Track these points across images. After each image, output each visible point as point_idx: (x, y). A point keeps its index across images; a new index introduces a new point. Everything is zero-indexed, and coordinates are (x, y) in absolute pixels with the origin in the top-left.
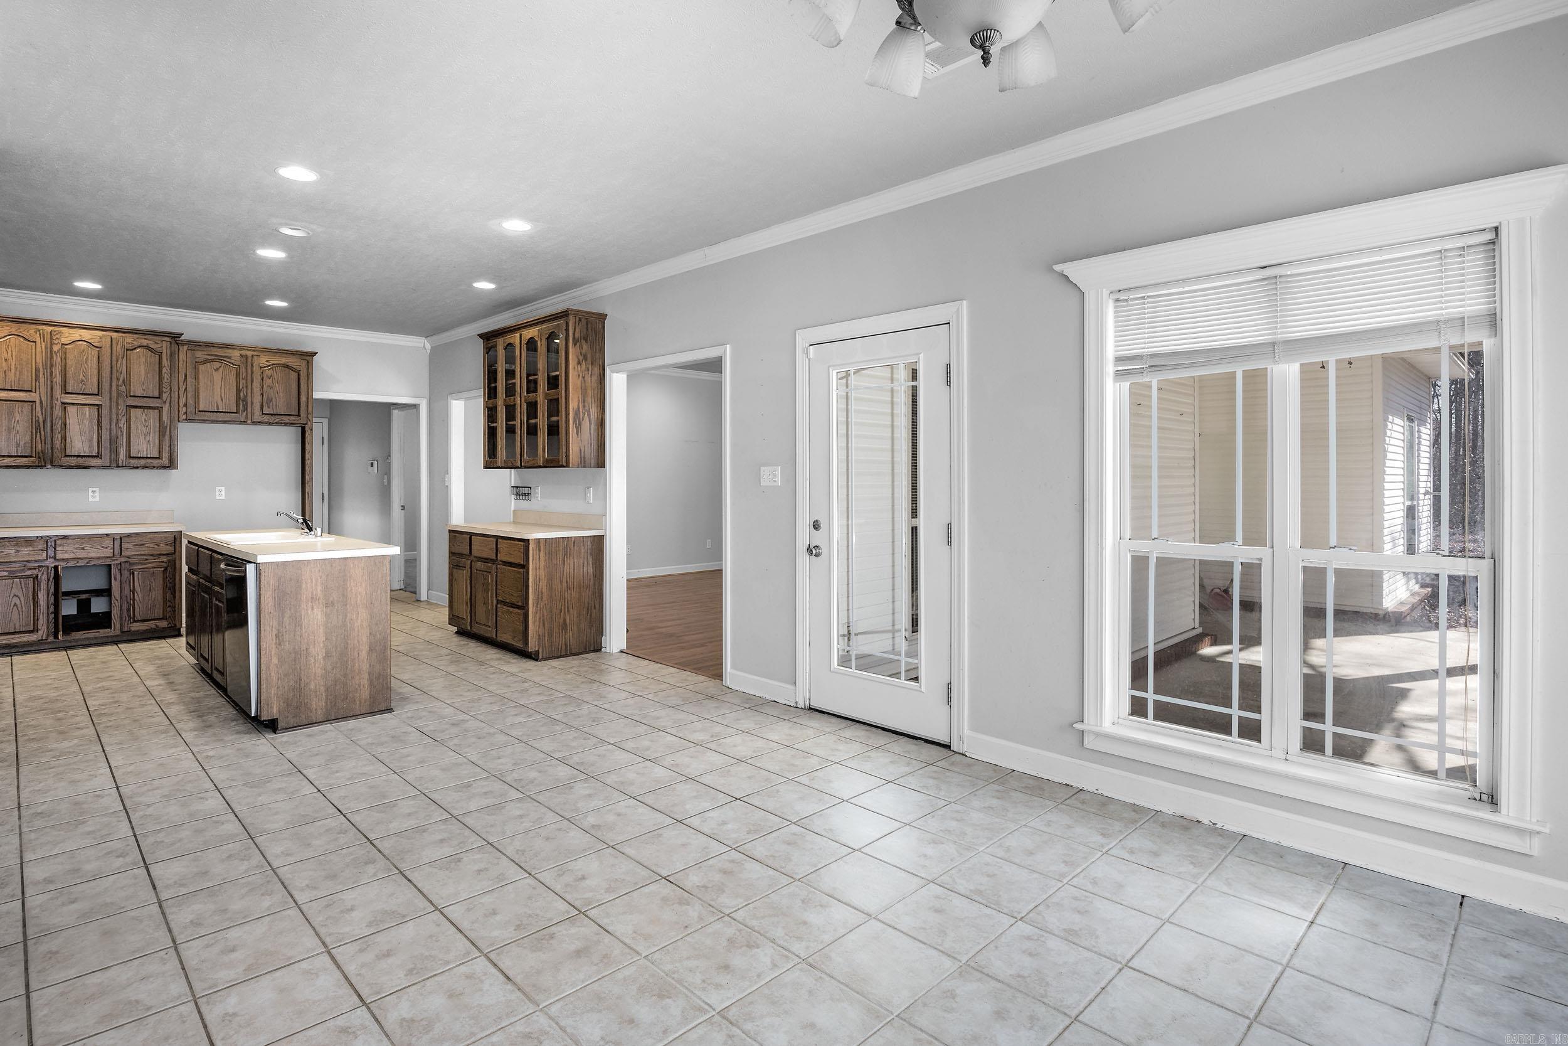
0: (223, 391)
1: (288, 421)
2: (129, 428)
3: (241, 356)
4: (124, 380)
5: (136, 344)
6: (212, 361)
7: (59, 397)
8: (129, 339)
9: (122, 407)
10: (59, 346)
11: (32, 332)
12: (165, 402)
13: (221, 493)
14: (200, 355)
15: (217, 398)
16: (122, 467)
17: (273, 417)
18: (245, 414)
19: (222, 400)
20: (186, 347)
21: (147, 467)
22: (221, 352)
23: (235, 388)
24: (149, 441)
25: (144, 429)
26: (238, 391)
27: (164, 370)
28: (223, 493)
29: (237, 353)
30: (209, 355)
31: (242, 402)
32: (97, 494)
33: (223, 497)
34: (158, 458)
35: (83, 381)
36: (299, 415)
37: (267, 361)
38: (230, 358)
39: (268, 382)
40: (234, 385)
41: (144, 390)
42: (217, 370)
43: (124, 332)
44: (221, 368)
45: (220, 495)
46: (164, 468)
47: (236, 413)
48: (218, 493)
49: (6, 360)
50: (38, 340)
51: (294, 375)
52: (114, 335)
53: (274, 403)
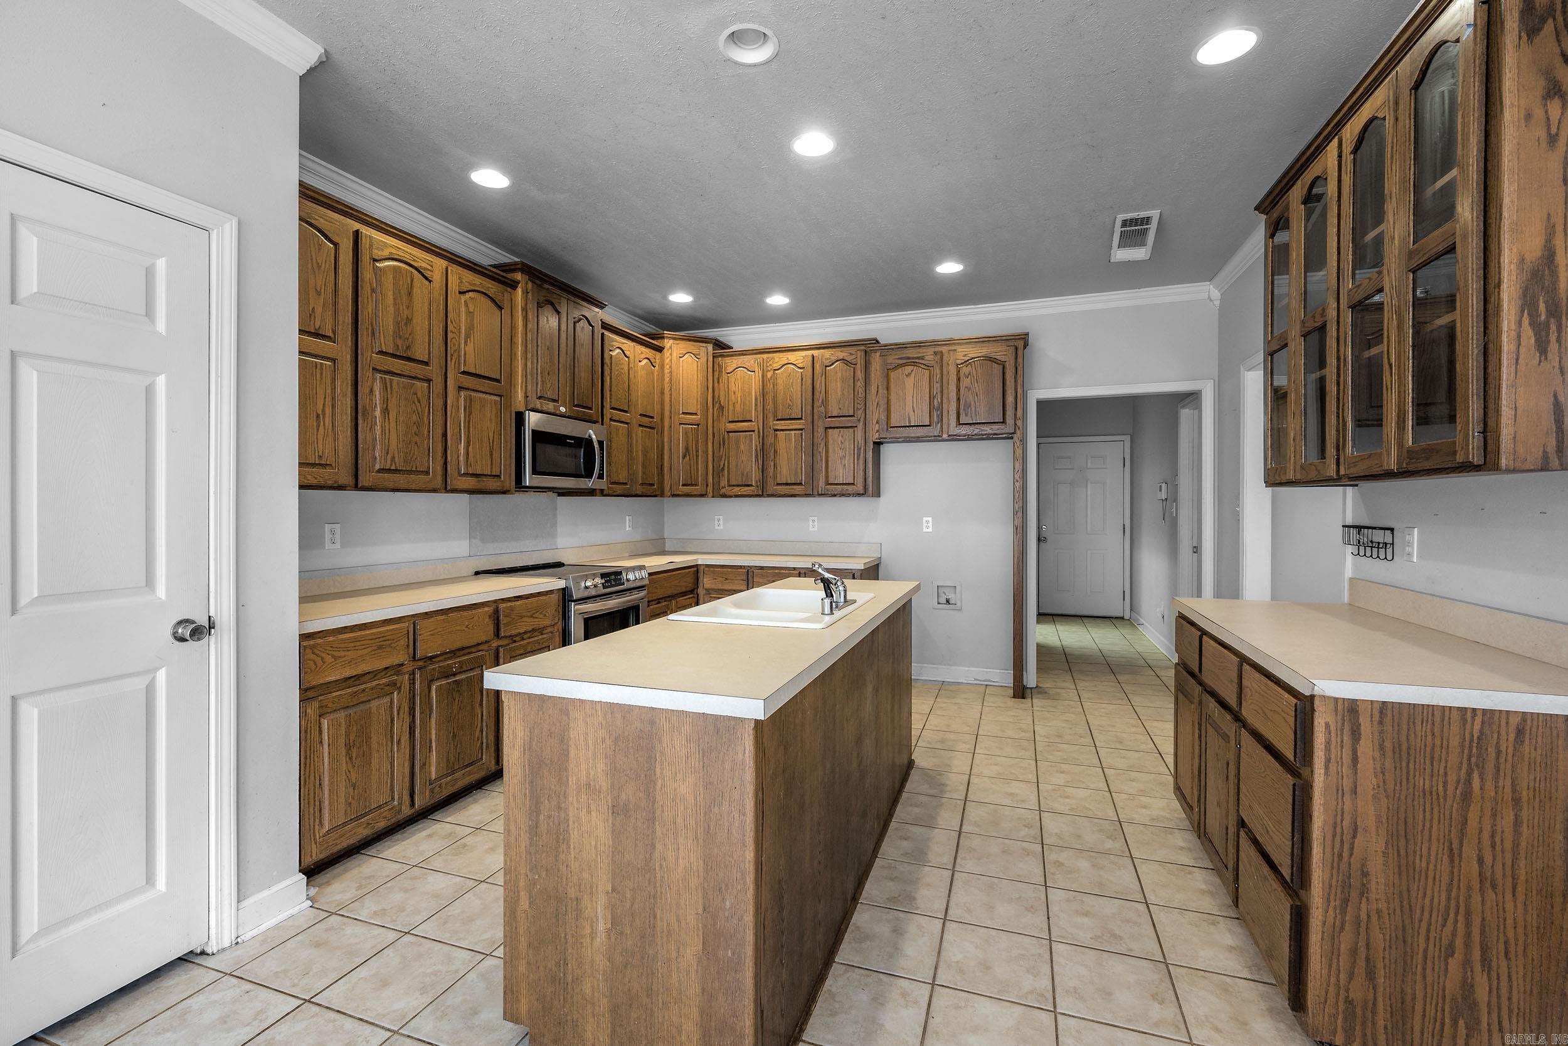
0: (915, 400)
1: (991, 432)
2: (827, 452)
3: (935, 353)
4: (823, 400)
5: (834, 358)
6: (904, 365)
7: (771, 424)
8: (827, 353)
9: (821, 430)
10: (772, 372)
11: (752, 362)
12: (859, 420)
13: (928, 525)
14: (892, 359)
15: (909, 409)
16: (822, 494)
17: (972, 428)
18: (939, 425)
19: (914, 411)
20: (878, 354)
21: (843, 495)
22: (912, 353)
23: (928, 395)
24: (845, 466)
25: (840, 452)
26: (931, 398)
27: (859, 384)
28: (930, 524)
29: (931, 350)
30: (901, 359)
31: (936, 410)
32: (816, 523)
33: (930, 530)
34: (853, 484)
35: (789, 405)
36: (1004, 422)
37: (965, 355)
38: (922, 358)
39: (965, 382)
40: (927, 390)
41: (840, 409)
42: (908, 375)
43: (824, 348)
44: (914, 372)
45: (928, 527)
46: (859, 495)
47: (929, 426)
48: (925, 524)
49: (734, 393)
50: (756, 370)
51: (997, 369)
52: (816, 353)
53: (973, 409)
